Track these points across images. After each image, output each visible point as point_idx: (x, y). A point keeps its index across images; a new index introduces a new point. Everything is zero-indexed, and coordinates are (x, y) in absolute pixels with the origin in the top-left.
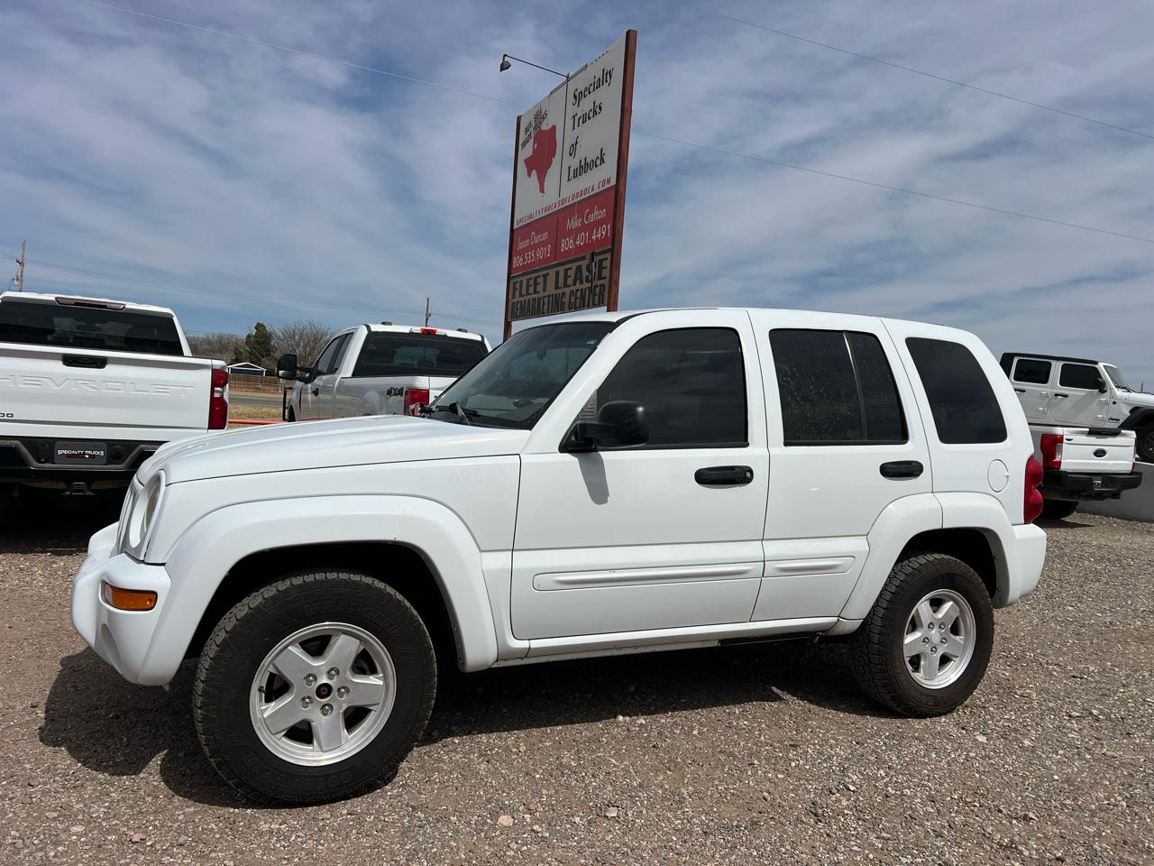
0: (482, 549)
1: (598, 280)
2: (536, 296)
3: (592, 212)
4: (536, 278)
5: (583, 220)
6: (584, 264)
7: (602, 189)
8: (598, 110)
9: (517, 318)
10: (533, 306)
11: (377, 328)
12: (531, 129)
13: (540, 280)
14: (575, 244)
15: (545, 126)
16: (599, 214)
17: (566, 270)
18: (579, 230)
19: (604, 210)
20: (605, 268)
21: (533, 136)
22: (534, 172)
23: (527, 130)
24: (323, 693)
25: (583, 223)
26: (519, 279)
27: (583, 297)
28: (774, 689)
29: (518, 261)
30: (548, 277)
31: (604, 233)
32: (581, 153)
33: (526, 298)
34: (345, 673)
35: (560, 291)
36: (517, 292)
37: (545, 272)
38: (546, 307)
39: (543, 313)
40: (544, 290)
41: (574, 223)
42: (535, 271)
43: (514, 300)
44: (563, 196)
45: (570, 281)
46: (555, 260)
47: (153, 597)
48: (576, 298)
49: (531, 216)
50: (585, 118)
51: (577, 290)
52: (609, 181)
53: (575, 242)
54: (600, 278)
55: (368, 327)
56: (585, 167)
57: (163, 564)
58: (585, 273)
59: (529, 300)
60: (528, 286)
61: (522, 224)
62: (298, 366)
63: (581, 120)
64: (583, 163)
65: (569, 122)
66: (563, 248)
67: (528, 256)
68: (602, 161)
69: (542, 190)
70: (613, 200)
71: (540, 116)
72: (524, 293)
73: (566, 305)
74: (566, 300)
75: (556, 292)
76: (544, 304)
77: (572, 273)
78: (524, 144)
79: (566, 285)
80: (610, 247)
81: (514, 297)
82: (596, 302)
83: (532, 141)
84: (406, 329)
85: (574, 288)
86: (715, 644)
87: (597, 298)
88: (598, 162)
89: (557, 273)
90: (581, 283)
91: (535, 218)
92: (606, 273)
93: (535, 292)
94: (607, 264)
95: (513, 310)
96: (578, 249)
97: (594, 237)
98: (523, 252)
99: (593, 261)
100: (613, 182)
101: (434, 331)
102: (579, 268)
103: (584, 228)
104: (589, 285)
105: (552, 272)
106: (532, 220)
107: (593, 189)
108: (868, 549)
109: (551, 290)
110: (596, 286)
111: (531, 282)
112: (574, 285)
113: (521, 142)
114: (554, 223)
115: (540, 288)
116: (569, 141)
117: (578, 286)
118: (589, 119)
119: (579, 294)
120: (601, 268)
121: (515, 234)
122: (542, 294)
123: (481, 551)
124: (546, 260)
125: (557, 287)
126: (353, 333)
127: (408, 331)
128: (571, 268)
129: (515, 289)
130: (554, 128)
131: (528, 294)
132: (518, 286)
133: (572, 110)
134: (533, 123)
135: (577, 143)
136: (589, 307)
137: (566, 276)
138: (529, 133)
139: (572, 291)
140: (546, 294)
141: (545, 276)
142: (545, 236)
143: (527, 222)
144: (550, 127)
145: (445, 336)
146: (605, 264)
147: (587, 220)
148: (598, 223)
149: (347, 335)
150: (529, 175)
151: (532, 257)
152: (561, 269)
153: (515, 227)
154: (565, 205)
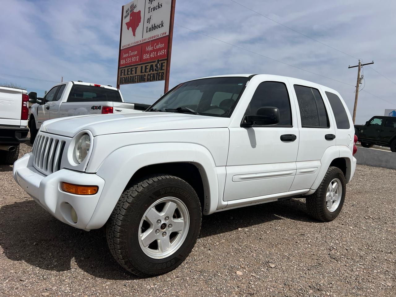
0: (217, 166)
1: (161, 70)
2: (132, 75)
3: (158, 44)
4: (132, 69)
5: (154, 47)
6: (154, 64)
7: (162, 36)
8: (160, 6)
9: (122, 83)
10: (130, 79)
11: (76, 83)
12: (129, 11)
13: (134, 69)
14: (150, 56)
15: (136, 10)
16: (160, 46)
17: (146, 66)
18: (151, 51)
19: (163, 44)
20: (164, 66)
21: (130, 14)
22: (130, 28)
23: (127, 12)
24: (163, 227)
25: (153, 48)
26: (124, 69)
27: (154, 77)
28: (275, 215)
29: (123, 62)
30: (137, 68)
31: (163, 53)
32: (152, 22)
33: (127, 76)
34: (171, 218)
35: (143, 74)
36: (123, 74)
37: (136, 66)
38: (136, 80)
39: (135, 82)
40: (136, 73)
41: (150, 48)
42: (131, 66)
43: (122, 77)
44: (144, 38)
45: (148, 70)
46: (141, 62)
47: (96, 189)
48: (151, 77)
49: (129, 45)
50: (154, 9)
51: (151, 74)
52: (165, 33)
53: (150, 55)
54: (162, 69)
55: (73, 82)
56: (154, 28)
57: (95, 173)
58: (155, 68)
59: (128, 77)
60: (128, 71)
61: (124, 48)
62: (37, 97)
63: (152, 10)
64: (153, 26)
65: (147, 10)
66: (144, 57)
67: (128, 60)
68: (162, 26)
69: (134, 35)
70: (167, 40)
71: (133, 7)
72: (126, 73)
73: (146, 79)
74: (146, 77)
75: (141, 74)
76: (135, 79)
77: (149, 67)
78: (126, 17)
79: (145, 72)
80: (166, 58)
81: (121, 75)
82: (160, 78)
83: (129, 16)
84: (88, 84)
85: (149, 73)
86: (277, 200)
87: (160, 77)
88: (160, 26)
89: (142, 67)
90: (153, 71)
91: (131, 46)
92: (164, 68)
93: (131, 74)
94: (165, 64)
95: (121, 80)
96: (151, 58)
97: (159, 54)
98: (125, 58)
99: (158, 63)
100: (167, 34)
101: (100, 86)
102: (152, 66)
103: (154, 50)
104: (157, 72)
105: (139, 67)
106: (130, 46)
107: (158, 36)
108: (321, 165)
109: (139, 73)
110: (159, 73)
111: (129, 70)
112: (150, 71)
113: (124, 16)
114: (141, 48)
115: (133, 72)
116: (147, 16)
117: (151, 72)
118: (156, 9)
119: (152, 75)
120: (162, 66)
121: (121, 51)
122: (134, 75)
123: (216, 166)
124: (136, 62)
125: (141, 72)
126: (66, 85)
127: (89, 85)
128: (148, 65)
129: (121, 72)
130: (140, 12)
131: (128, 74)
132: (123, 71)
133: (148, 5)
134: (130, 9)
135: (150, 18)
136: (156, 80)
137: (146, 68)
138: (128, 13)
139: (149, 74)
140: (136, 75)
141: (136, 68)
142: (136, 53)
143: (127, 47)
144: (138, 11)
145: (104, 88)
146: (164, 64)
147: (155, 47)
148: (160, 49)
149: (62, 85)
150: (128, 29)
151: (130, 61)
152: (144, 66)
153: (121, 49)
154: (145, 41)
